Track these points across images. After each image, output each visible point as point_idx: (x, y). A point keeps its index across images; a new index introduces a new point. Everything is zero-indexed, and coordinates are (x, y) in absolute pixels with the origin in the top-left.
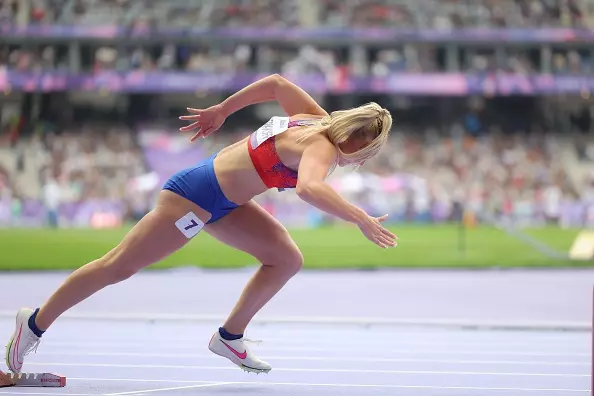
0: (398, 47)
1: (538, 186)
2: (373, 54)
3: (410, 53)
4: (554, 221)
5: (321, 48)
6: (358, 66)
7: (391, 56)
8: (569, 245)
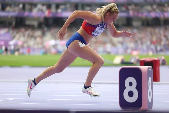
0: (65, 4)
1: (104, 43)
2: (57, 6)
3: (68, 6)
4: (109, 53)
5: (43, 5)
6: (53, 10)
7: (62, 7)
8: (113, 60)
